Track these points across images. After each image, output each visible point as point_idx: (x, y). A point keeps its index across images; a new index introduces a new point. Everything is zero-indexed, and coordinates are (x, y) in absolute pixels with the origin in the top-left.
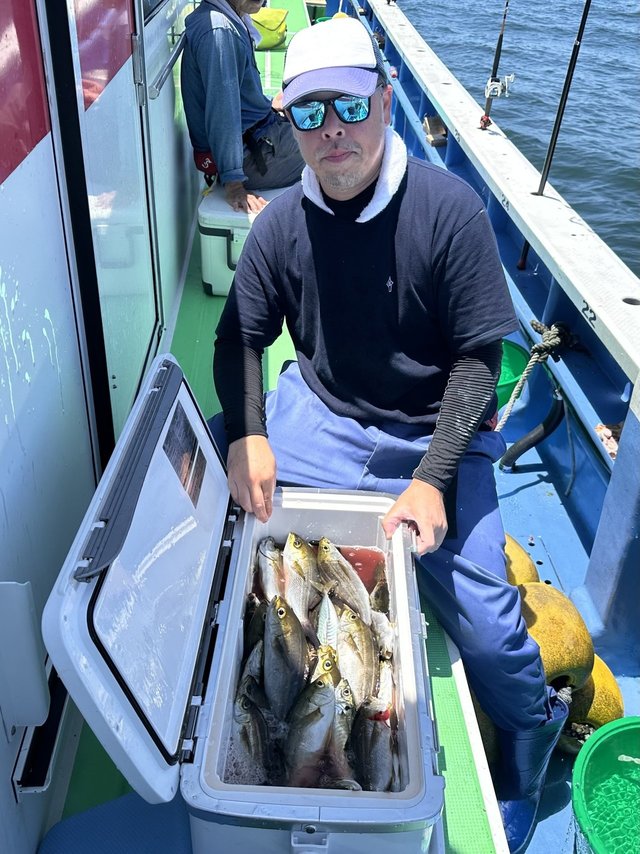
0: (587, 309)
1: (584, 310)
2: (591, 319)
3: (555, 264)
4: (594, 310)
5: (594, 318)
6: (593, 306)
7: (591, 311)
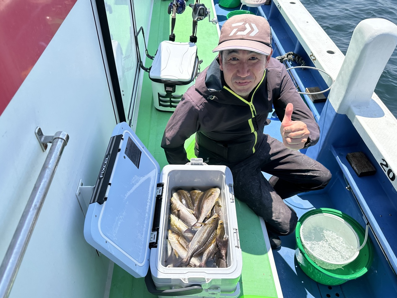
0: (312, 55)
1: (311, 56)
2: (313, 60)
3: (300, 36)
4: (315, 56)
5: (315, 60)
6: (315, 54)
7: (314, 56)
